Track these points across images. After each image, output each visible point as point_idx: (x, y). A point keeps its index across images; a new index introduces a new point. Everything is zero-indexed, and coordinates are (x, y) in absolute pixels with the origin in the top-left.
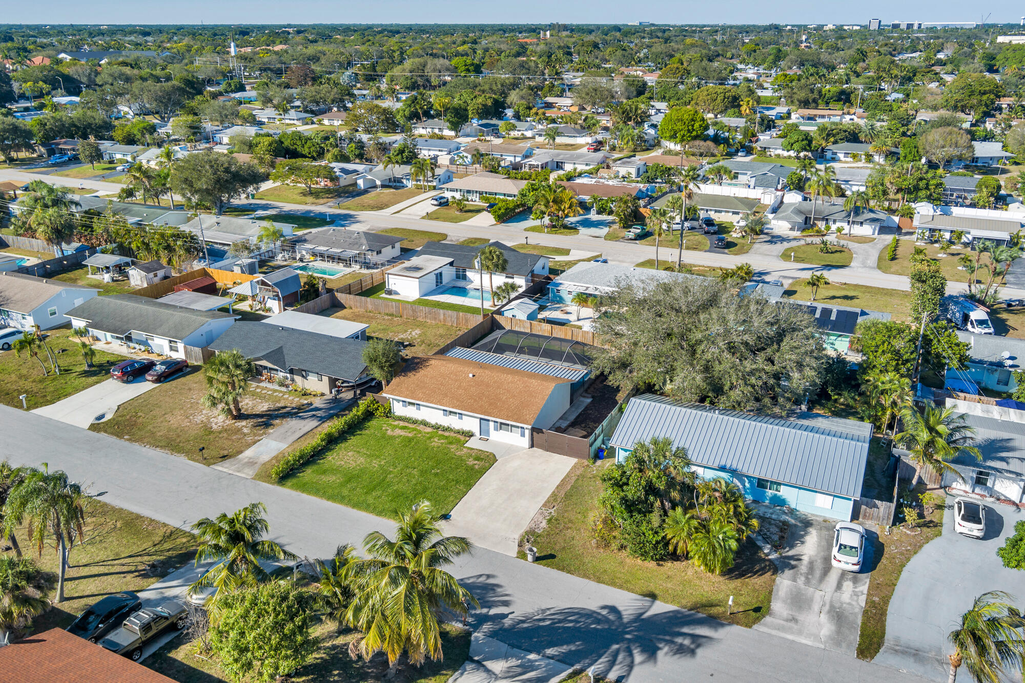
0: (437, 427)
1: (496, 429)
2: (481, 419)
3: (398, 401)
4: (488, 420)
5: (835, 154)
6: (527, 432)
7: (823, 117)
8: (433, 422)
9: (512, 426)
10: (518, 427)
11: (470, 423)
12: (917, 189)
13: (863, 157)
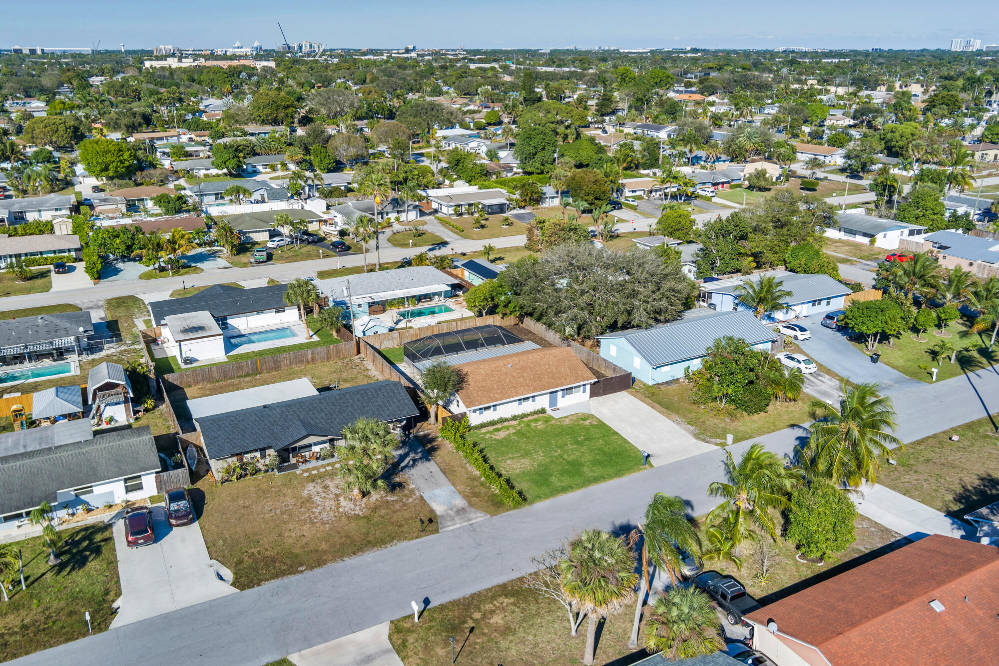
0: (515, 418)
1: (563, 397)
2: (551, 393)
3: (475, 411)
4: (557, 391)
5: (255, 167)
6: (588, 387)
7: (161, 139)
8: (509, 416)
9: (576, 387)
10: (580, 386)
11: (543, 402)
12: (406, 180)
13: (279, 166)
